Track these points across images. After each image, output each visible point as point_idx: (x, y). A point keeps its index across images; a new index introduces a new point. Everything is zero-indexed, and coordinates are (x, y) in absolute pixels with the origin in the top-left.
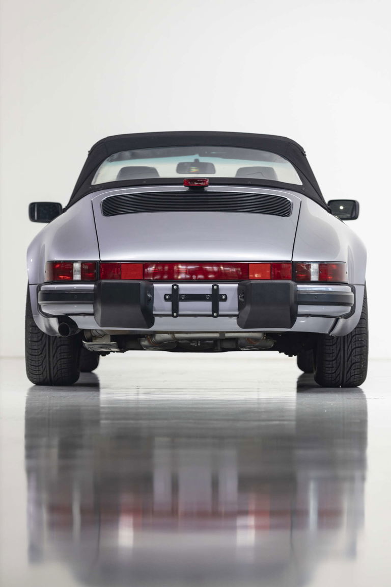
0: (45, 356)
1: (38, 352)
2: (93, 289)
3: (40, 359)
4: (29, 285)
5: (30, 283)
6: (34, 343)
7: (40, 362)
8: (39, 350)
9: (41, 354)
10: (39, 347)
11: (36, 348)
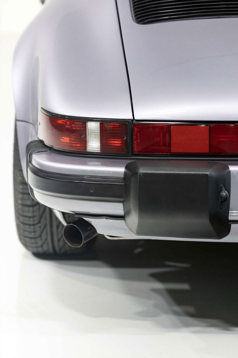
0: (45, 226)
1: (34, 221)
2: (122, 176)
3: (38, 230)
4: (16, 120)
5: (18, 118)
6: (26, 209)
7: (37, 234)
8: (35, 218)
9: (39, 222)
10: (35, 214)
11: (30, 214)
